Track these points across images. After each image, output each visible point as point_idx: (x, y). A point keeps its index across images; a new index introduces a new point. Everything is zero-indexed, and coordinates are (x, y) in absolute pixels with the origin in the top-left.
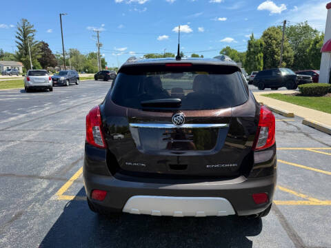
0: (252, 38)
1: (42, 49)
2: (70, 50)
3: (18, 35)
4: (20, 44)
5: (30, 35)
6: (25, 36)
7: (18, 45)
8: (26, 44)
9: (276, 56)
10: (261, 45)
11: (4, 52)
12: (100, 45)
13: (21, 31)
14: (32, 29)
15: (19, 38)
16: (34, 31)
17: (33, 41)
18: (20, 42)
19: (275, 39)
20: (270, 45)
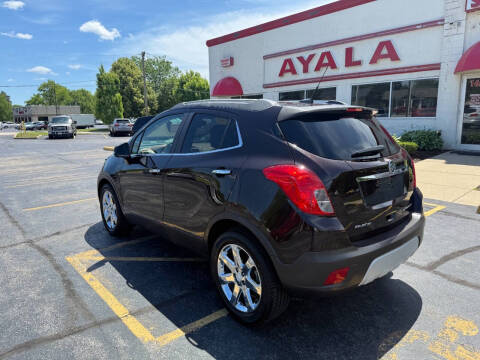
0: (102, 70)
9: (135, 98)
10: (116, 82)
19: (129, 75)
20: (125, 83)
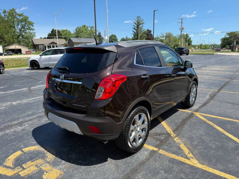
1: (147, 34)
2: (166, 33)
3: (134, 27)
4: (134, 32)
5: (141, 26)
6: (138, 27)
7: (134, 33)
8: (137, 32)
11: (128, 37)
12: (183, 29)
13: (136, 24)
14: (142, 22)
15: (135, 29)
16: (143, 23)
17: (142, 30)
18: (135, 31)
